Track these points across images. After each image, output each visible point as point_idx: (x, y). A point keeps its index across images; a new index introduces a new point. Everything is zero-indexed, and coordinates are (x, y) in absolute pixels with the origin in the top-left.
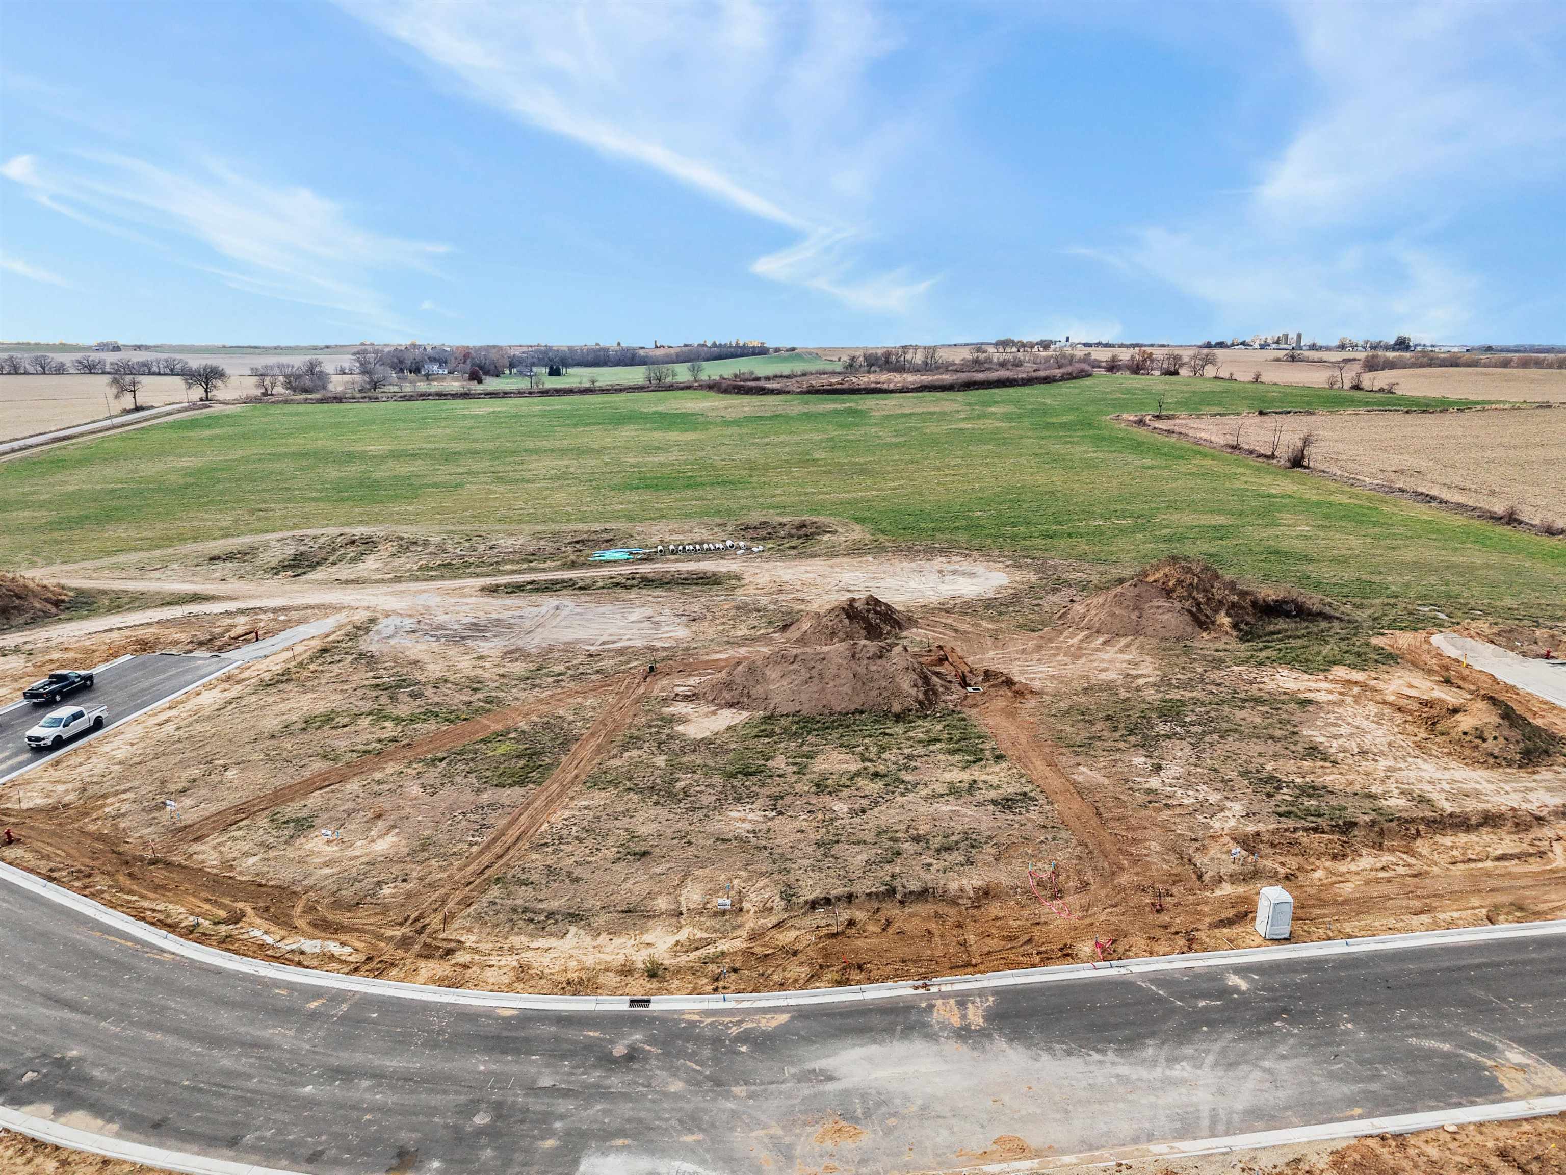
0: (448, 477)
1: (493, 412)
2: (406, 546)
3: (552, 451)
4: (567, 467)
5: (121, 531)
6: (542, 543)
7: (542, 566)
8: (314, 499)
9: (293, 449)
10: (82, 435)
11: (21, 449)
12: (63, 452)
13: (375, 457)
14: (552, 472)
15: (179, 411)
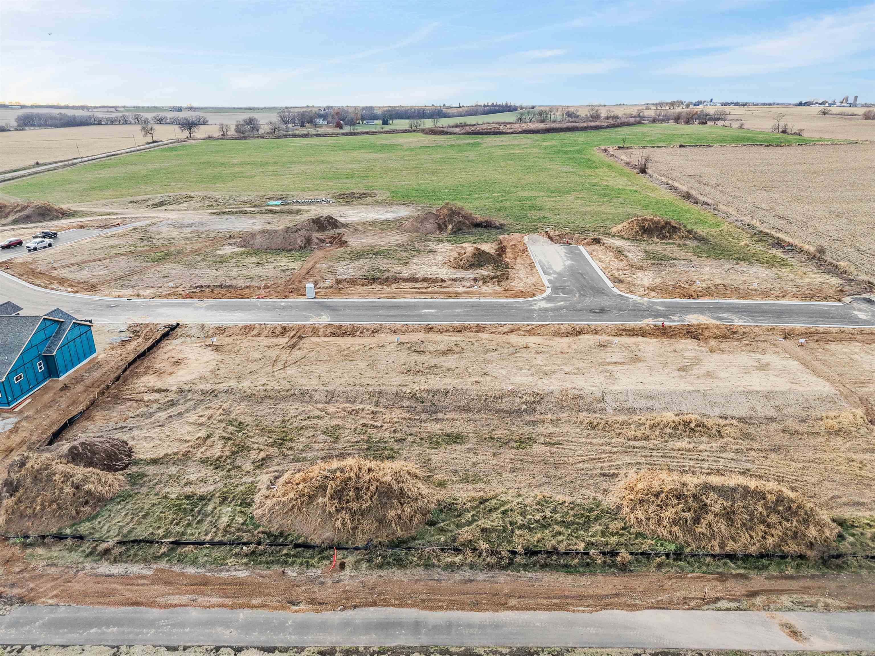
0: (253, 173)
2: (205, 199)
3: (310, 162)
5: (109, 192)
6: (254, 198)
7: (243, 206)
8: (190, 182)
9: (202, 161)
10: (122, 153)
11: (93, 160)
12: (110, 161)
13: (232, 164)
14: (299, 171)
15: (171, 143)
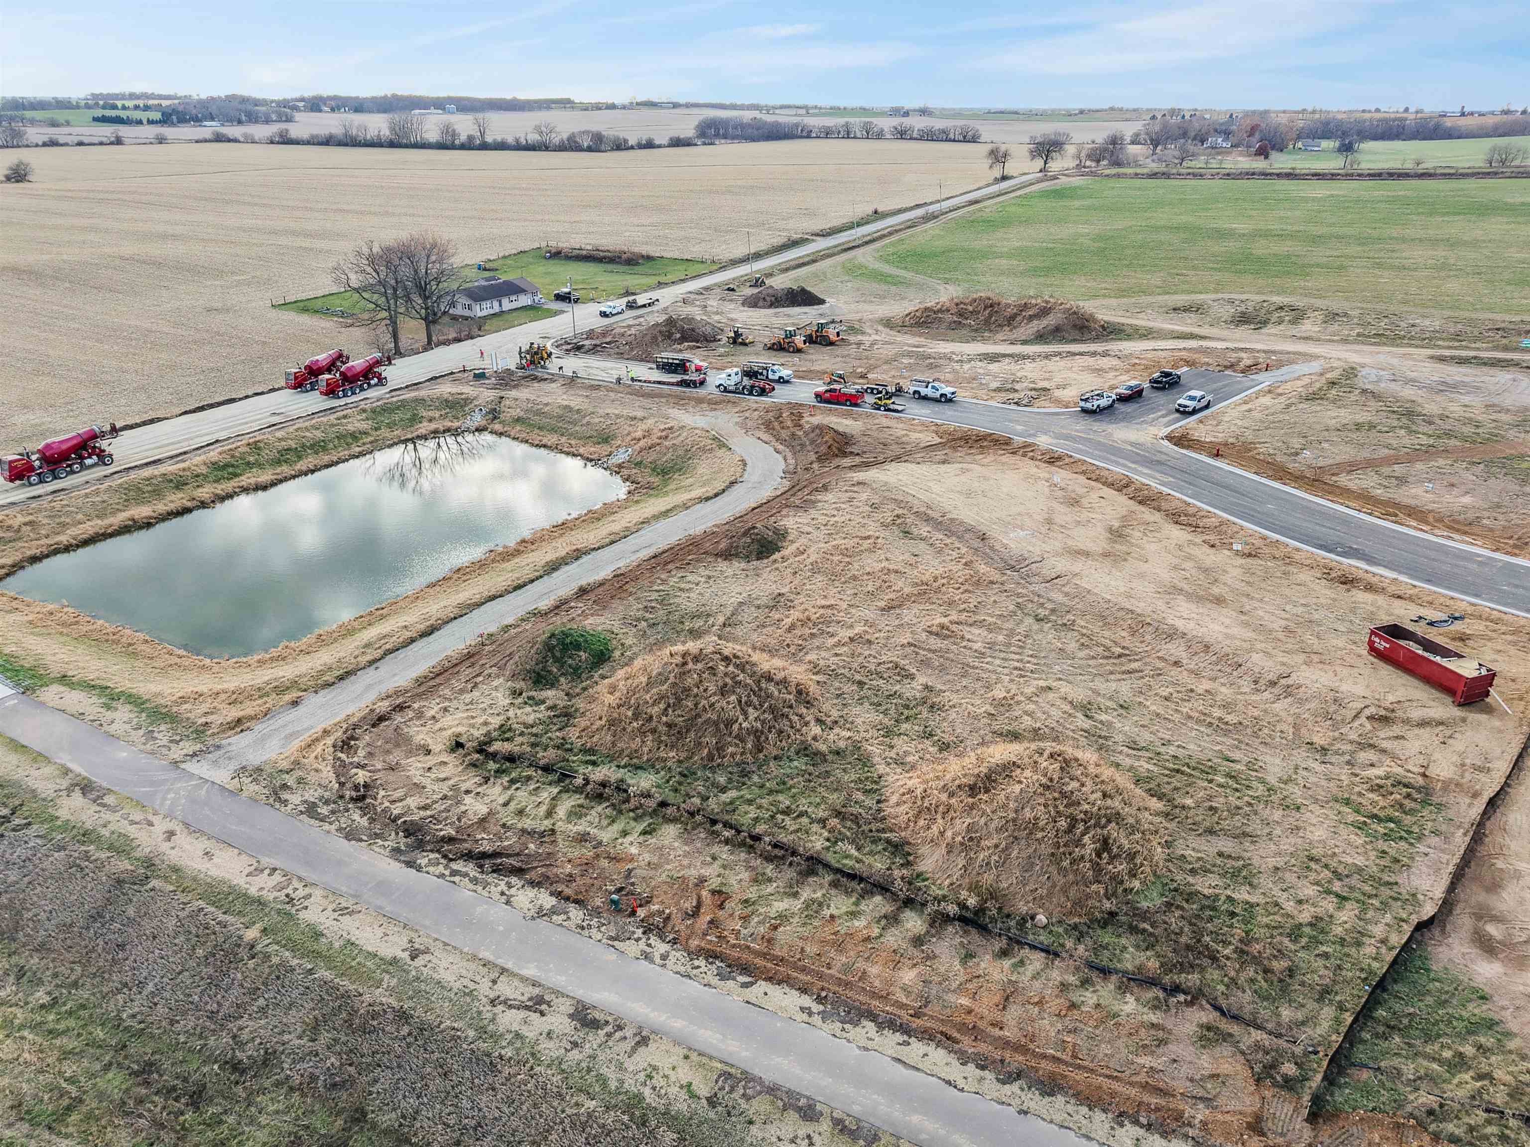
0: (1325, 259)
1: (1332, 196)
2: (1332, 316)
3: (1421, 240)
4: (1446, 258)
5: (1085, 282)
6: (1460, 326)
7: (1473, 345)
8: (1215, 269)
13: (1244, 235)
14: (1430, 261)
